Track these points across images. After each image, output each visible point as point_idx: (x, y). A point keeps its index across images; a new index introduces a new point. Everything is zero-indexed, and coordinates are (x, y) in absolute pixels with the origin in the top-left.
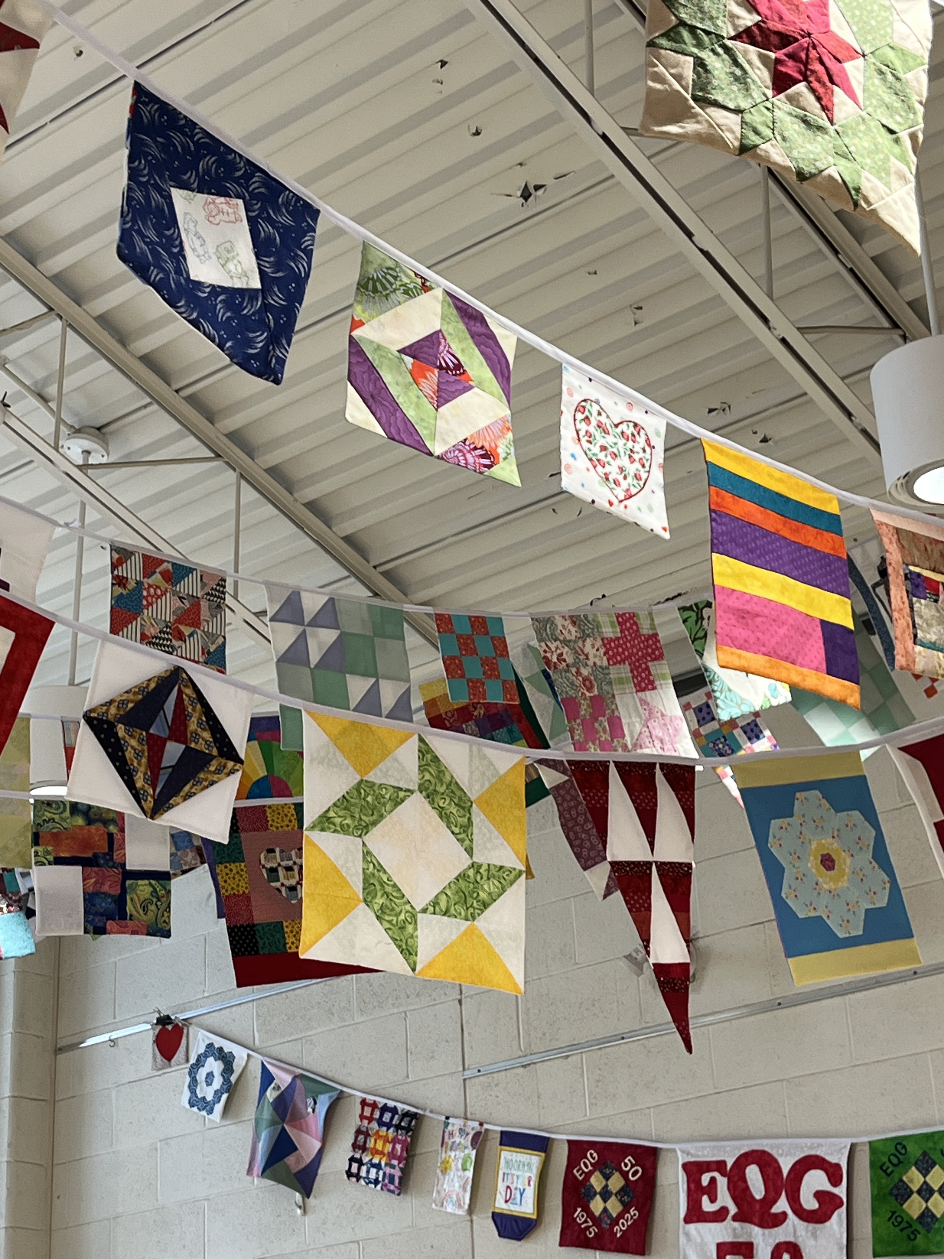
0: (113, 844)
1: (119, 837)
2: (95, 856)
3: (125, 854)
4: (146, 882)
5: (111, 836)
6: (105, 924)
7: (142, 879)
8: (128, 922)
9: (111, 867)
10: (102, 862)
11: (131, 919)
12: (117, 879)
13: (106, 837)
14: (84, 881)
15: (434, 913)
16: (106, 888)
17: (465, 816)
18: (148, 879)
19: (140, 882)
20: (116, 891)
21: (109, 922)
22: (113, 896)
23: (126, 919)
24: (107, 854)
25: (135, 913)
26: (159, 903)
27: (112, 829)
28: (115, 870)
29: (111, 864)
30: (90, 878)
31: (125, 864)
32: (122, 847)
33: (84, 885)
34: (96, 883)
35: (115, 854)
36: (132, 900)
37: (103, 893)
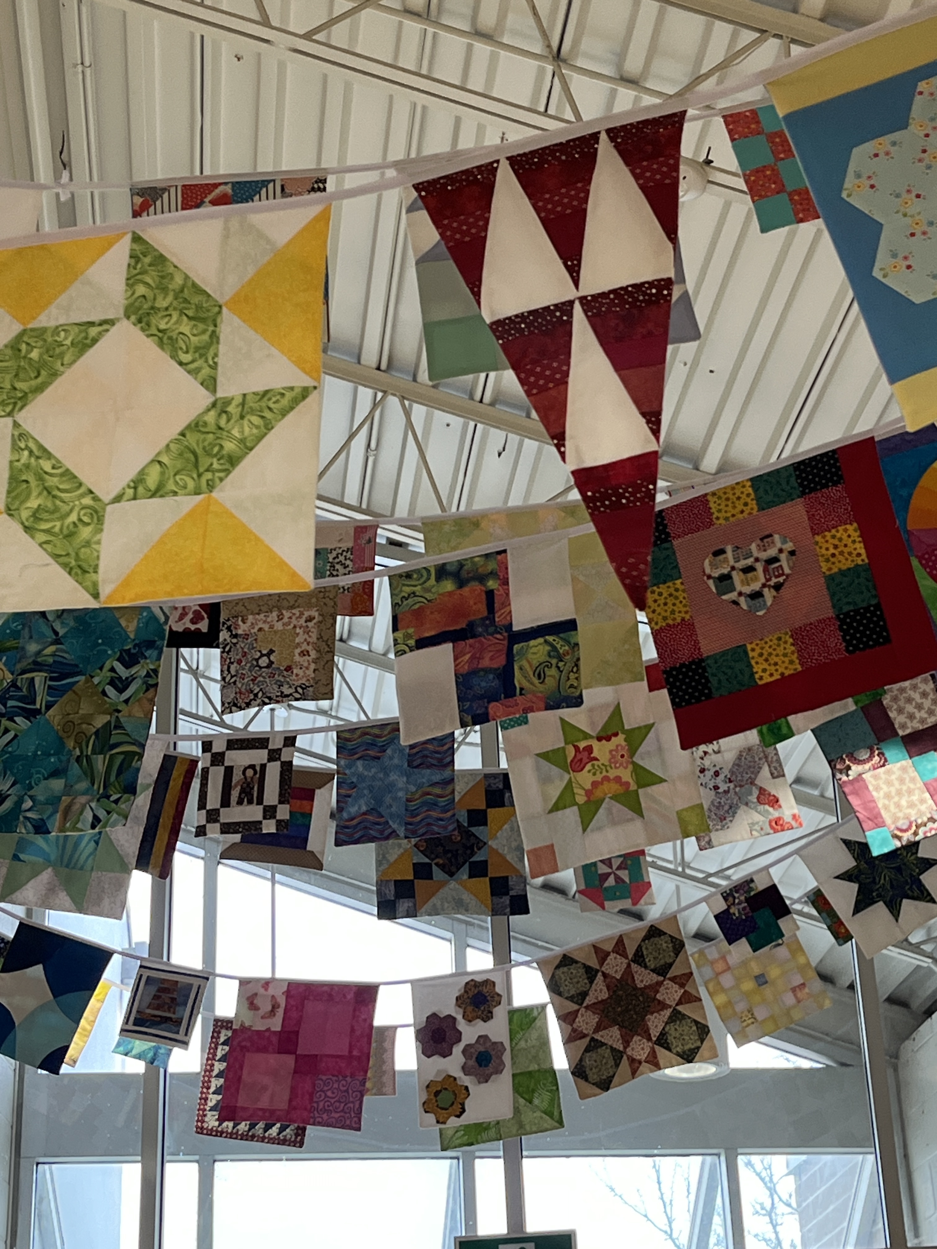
0: (493, 603)
1: (502, 592)
2: (471, 625)
3: (510, 612)
4: (541, 640)
5: (490, 594)
6: (487, 708)
7: (535, 638)
8: (518, 698)
9: (492, 634)
10: (480, 630)
11: (521, 694)
12: (501, 647)
13: (484, 596)
14: (455, 660)
15: (135, 498)
16: (486, 663)
17: (204, 332)
18: (542, 636)
19: (532, 643)
20: (501, 661)
21: (492, 704)
22: (496, 669)
23: (515, 695)
24: (487, 618)
25: (526, 684)
26: (561, 664)
27: (492, 584)
28: (498, 636)
29: (491, 630)
30: (465, 655)
31: (511, 625)
32: (506, 603)
33: (456, 666)
34: (473, 658)
35: (497, 615)
36: (521, 669)
37: (482, 670)
